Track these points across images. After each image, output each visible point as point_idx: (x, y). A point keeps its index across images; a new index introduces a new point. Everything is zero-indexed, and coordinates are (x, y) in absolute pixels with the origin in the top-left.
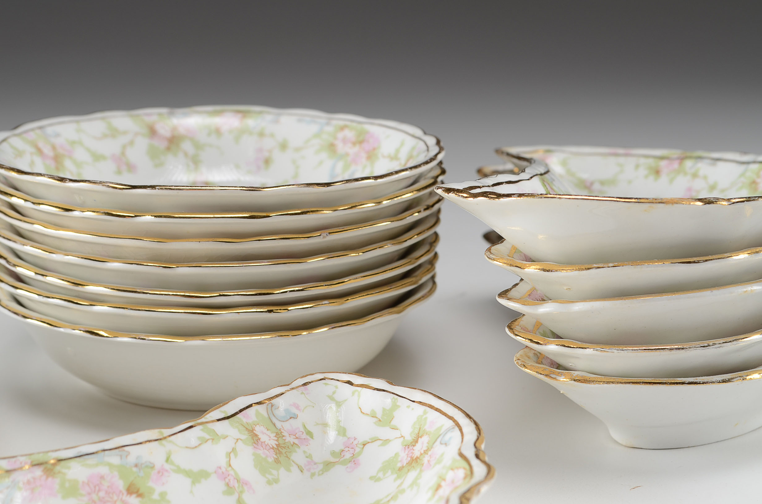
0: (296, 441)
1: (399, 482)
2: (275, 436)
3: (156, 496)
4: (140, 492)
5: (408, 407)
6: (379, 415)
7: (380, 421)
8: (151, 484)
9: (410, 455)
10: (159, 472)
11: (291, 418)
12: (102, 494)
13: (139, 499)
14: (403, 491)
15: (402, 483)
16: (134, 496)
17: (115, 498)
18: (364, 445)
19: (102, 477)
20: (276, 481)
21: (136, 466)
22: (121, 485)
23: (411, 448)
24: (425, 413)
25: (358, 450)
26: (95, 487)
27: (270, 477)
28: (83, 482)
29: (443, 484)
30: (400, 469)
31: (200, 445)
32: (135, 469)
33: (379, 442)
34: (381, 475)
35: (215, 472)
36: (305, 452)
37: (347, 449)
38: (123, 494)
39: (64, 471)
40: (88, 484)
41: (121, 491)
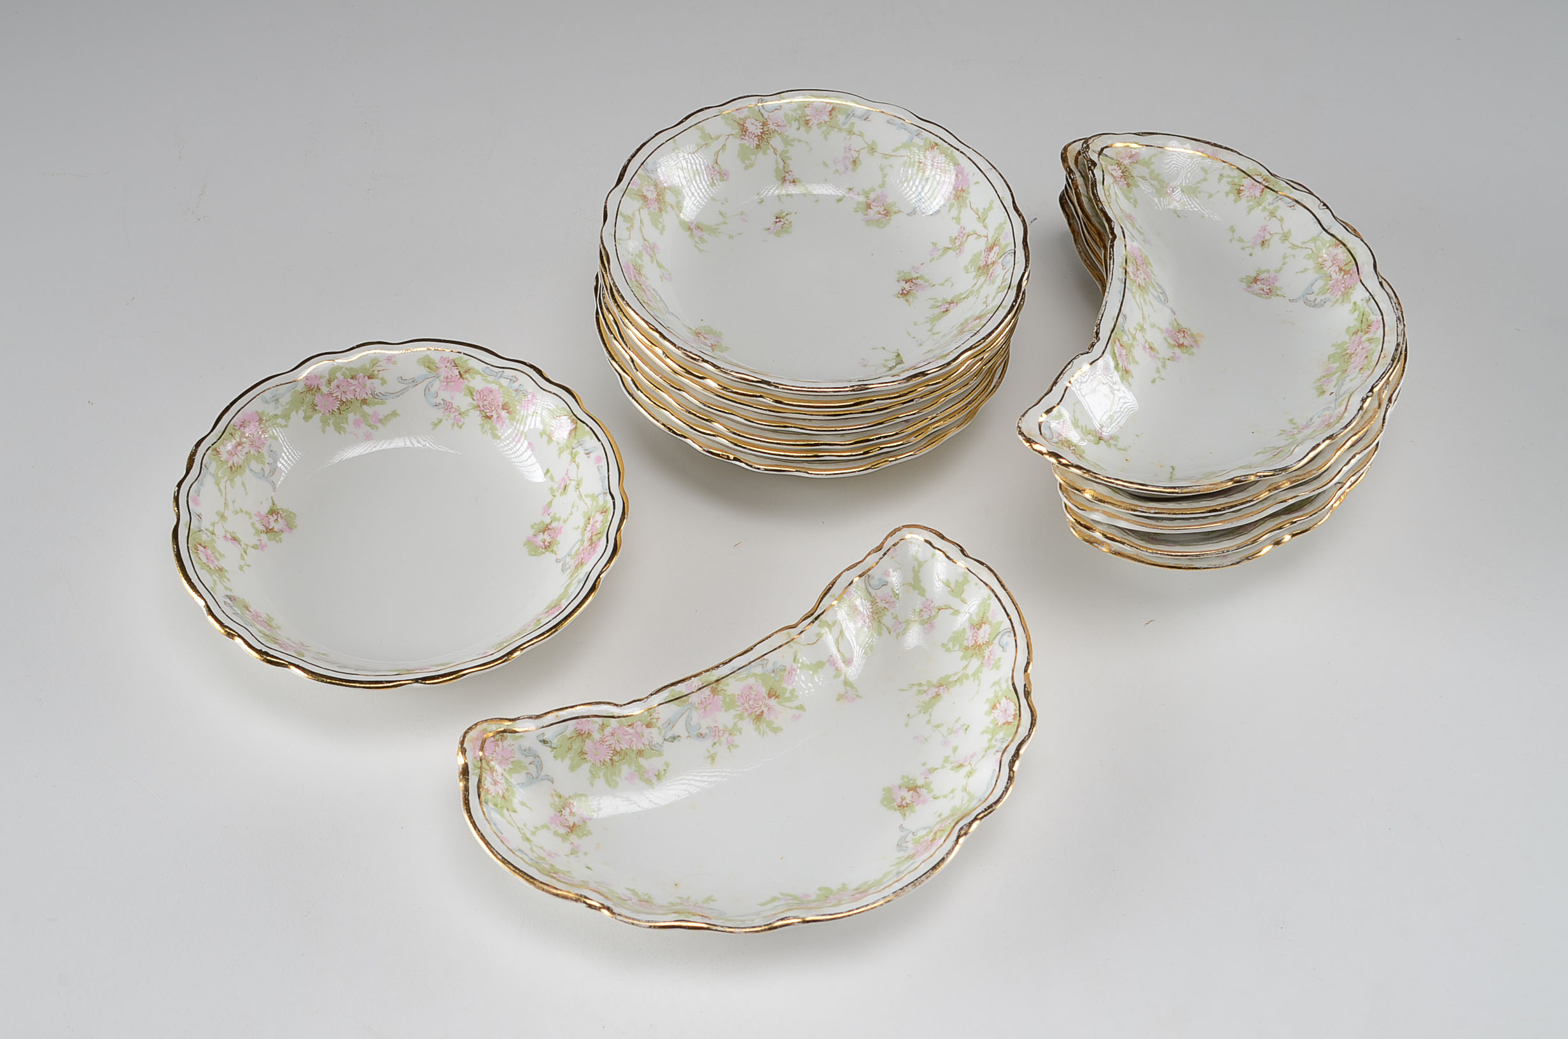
0: (886, 606)
1: (965, 663)
2: (870, 605)
3: (788, 695)
4: (777, 694)
5: (976, 584)
6: (953, 586)
7: (953, 591)
8: (784, 685)
9: (975, 638)
10: (789, 673)
11: (883, 585)
12: (751, 702)
13: (777, 700)
14: (967, 677)
15: (967, 666)
16: (773, 698)
17: (761, 703)
18: (939, 609)
19: (751, 688)
21: (773, 671)
22: (764, 691)
23: (976, 630)
24: (990, 598)
25: (934, 613)
26: (746, 697)
28: (740, 694)
29: (998, 705)
30: (967, 648)
31: (818, 640)
32: (772, 675)
33: (951, 611)
34: (950, 645)
35: (829, 661)
36: (892, 614)
37: (925, 610)
38: (765, 699)
39: (724, 688)
40: (742, 696)
41: (764, 697)
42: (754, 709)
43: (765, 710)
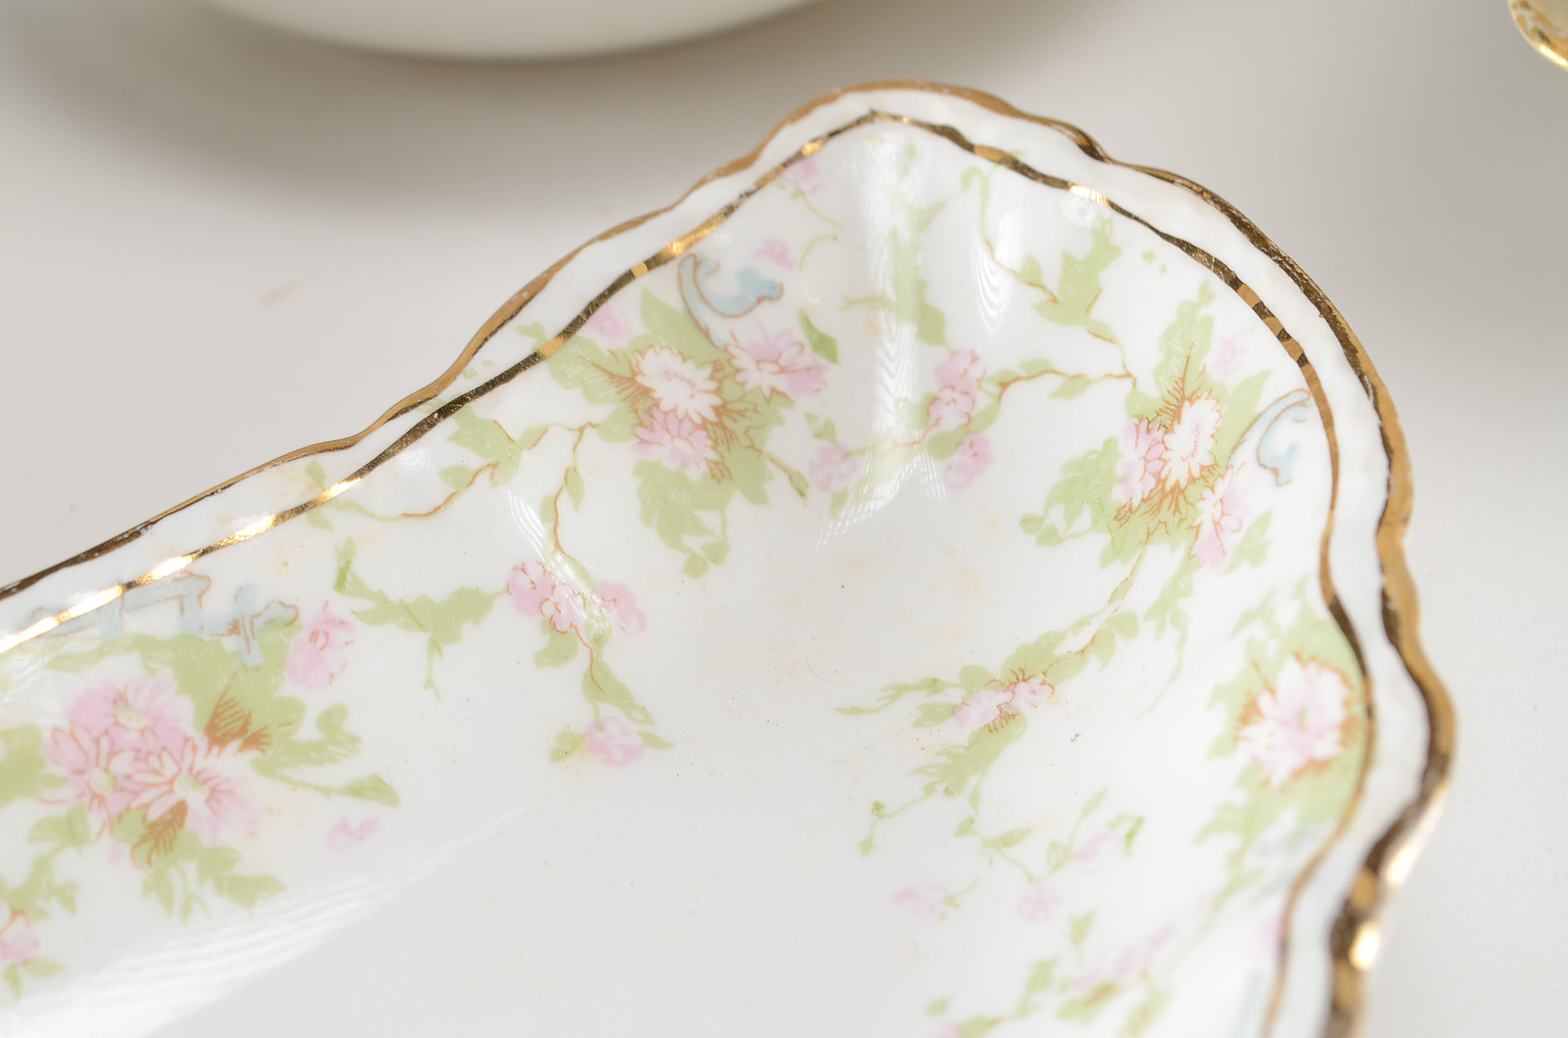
0: (781, 383)
1: (1117, 572)
2: (712, 377)
3: (308, 731)
4: (253, 729)
5: (1149, 256)
6: (1052, 278)
7: (1054, 300)
8: (289, 689)
9: (1156, 466)
10: (314, 636)
11: (760, 300)
12: (122, 764)
13: (253, 754)
14: (1127, 625)
15: (1127, 583)
16: (235, 744)
17: (170, 769)
18: (1004, 385)
19: (120, 700)
20: (717, 553)
21: (235, 628)
22: (186, 715)
23: (1158, 434)
24: (1205, 296)
25: (983, 401)
26: (97, 742)
27: (694, 543)
28: (56, 730)
29: (1265, 702)
30: (1124, 515)
31: (449, 498)
32: (231, 643)
33: (1051, 383)
34: (1057, 516)
35: (508, 589)
36: (810, 418)
37: (947, 395)
38: (195, 749)
40: (74, 737)
41: (187, 740)
42: (136, 793)
43: (196, 799)
